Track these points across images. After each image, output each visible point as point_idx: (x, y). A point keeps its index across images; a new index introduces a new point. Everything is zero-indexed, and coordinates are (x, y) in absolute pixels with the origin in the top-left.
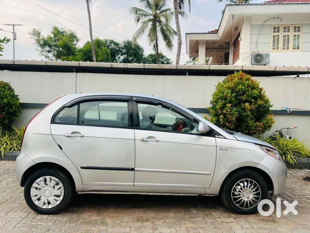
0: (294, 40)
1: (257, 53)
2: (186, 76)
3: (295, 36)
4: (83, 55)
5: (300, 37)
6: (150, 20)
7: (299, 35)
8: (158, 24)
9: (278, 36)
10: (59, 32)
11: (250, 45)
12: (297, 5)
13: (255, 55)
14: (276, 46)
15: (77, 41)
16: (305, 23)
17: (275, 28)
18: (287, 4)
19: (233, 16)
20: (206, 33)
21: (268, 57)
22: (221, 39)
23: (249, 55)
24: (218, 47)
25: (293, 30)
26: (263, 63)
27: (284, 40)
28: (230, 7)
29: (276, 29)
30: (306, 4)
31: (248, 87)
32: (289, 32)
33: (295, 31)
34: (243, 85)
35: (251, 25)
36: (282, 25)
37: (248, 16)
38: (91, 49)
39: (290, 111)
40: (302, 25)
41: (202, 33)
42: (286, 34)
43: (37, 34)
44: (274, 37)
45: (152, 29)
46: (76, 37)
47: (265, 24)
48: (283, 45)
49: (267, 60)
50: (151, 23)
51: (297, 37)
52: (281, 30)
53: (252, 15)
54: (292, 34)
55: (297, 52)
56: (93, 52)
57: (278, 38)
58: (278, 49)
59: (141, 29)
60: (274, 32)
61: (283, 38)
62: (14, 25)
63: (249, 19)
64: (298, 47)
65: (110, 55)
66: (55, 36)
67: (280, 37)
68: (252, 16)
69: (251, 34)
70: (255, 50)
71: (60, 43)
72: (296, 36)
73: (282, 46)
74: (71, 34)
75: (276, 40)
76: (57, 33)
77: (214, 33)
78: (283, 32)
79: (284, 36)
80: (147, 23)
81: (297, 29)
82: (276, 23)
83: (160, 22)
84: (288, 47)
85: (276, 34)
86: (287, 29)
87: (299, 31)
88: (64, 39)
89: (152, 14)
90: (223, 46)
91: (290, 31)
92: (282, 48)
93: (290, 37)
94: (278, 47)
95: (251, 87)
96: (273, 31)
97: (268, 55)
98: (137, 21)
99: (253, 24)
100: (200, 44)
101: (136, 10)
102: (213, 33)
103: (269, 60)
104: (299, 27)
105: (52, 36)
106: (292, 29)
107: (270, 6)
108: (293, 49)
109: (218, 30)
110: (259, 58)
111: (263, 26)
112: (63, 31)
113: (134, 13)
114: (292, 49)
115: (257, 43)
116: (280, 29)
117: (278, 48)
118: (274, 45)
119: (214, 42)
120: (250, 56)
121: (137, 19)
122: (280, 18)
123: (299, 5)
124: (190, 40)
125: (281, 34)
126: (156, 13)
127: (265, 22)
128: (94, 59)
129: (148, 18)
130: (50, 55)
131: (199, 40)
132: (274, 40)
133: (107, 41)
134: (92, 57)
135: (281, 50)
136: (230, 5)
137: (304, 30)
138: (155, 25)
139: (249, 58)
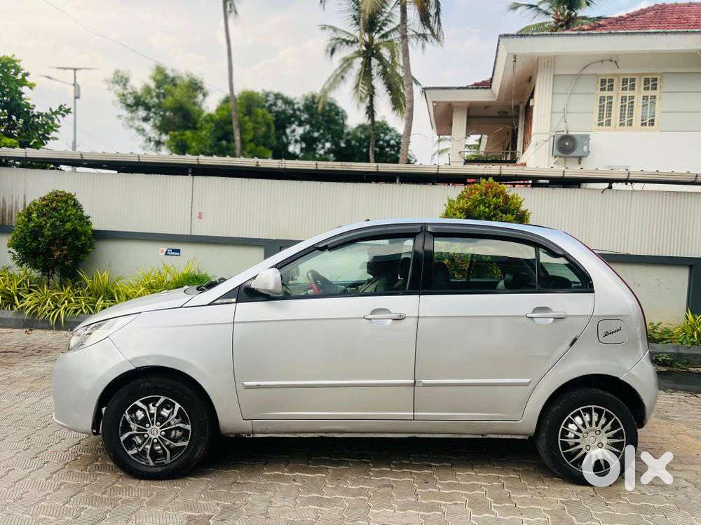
0: (643, 106)
1: (565, 133)
3: (645, 98)
4: (213, 129)
5: (657, 102)
6: (359, 54)
7: (654, 97)
8: (374, 62)
9: (611, 97)
10: (166, 76)
11: (551, 116)
12: (647, 36)
13: (559, 137)
14: (605, 119)
15: (205, 95)
16: (667, 71)
17: (603, 82)
19: (515, 58)
21: (586, 142)
22: (498, 100)
23: (548, 136)
24: (496, 114)
25: (643, 87)
26: (576, 153)
27: (622, 106)
28: (507, 40)
29: (607, 84)
30: (666, 33)
31: (495, 209)
32: (633, 89)
33: (647, 89)
34: (487, 205)
35: (554, 75)
36: (618, 75)
37: (548, 57)
38: (230, 116)
40: (662, 74)
41: (459, 88)
42: (628, 93)
43: (122, 80)
44: (601, 100)
45: (361, 73)
46: (201, 88)
47: (585, 72)
48: (621, 117)
49: (585, 149)
50: (361, 60)
51: (649, 101)
52: (618, 85)
53: (554, 54)
54: (639, 94)
55: (648, 132)
56: (235, 124)
57: (611, 103)
58: (609, 125)
59: (338, 72)
60: (601, 90)
61: (620, 101)
62: (75, 70)
63: (551, 61)
64: (653, 120)
65: (273, 126)
66: (158, 87)
67: (614, 100)
68: (555, 57)
69: (553, 94)
70: (562, 127)
71: (168, 101)
72: (647, 99)
73: (619, 118)
74: (190, 82)
75: (605, 108)
76: (164, 80)
77: (485, 88)
78: (620, 89)
79: (624, 99)
80: (352, 60)
81: (651, 83)
82: (607, 71)
83: (380, 58)
84: (631, 121)
85: (606, 94)
86: (629, 83)
87: (655, 88)
88: (178, 93)
89: (362, 40)
90: (506, 112)
91: (636, 88)
92: (618, 122)
93: (635, 100)
94: (610, 121)
95: (501, 210)
96: (599, 87)
97: (587, 138)
98: (329, 54)
99: (558, 72)
100: (455, 110)
102: (481, 88)
103: (588, 148)
104: (655, 80)
105: (152, 85)
106: (639, 84)
108: (642, 124)
109: (492, 79)
110: (567, 144)
111: (578, 76)
112: (176, 75)
114: (640, 124)
115: (565, 112)
116: (615, 83)
117: (609, 123)
118: (600, 118)
119: (487, 106)
120: (550, 138)
121: (330, 49)
122: (615, 62)
124: (434, 102)
125: (617, 94)
126: (372, 39)
127: (582, 70)
128: (237, 138)
129: (355, 48)
130: (148, 127)
131: (454, 102)
132: (602, 107)
133: (268, 95)
134: (232, 133)
135: (615, 126)
136: (507, 36)
137: (665, 85)
138: (367, 64)
139: (548, 144)
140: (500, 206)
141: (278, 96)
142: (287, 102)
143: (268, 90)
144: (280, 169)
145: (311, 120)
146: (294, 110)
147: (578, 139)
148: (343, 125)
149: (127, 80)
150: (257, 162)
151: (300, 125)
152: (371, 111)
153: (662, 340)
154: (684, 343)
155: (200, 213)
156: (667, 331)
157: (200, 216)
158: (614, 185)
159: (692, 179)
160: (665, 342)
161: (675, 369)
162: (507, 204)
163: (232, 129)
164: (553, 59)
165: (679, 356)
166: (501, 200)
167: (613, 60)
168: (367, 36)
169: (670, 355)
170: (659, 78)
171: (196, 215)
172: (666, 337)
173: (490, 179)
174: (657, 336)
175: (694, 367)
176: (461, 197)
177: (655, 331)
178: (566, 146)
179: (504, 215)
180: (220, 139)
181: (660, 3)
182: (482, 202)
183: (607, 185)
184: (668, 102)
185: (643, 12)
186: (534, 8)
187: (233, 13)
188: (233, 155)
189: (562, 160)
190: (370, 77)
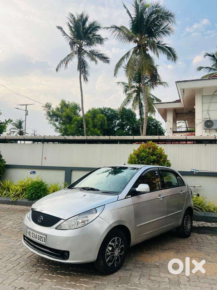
1: (209, 119)
2: (117, 144)
4: (77, 124)
6: (134, 91)
10: (65, 104)
11: (202, 113)
13: (205, 121)
15: (80, 111)
19: (183, 90)
20: (171, 103)
22: (184, 106)
23: (201, 121)
24: (188, 112)
26: (214, 127)
28: (179, 83)
35: (202, 96)
37: (199, 89)
39: (196, 172)
41: (167, 103)
45: (135, 99)
46: (78, 108)
50: (136, 94)
53: (202, 88)
59: (127, 99)
62: (26, 105)
63: (200, 91)
65: (106, 121)
66: (62, 108)
69: (202, 103)
70: (207, 117)
71: (64, 114)
77: (179, 102)
80: (132, 94)
88: (68, 110)
89: (136, 86)
90: (192, 111)
100: (168, 112)
102: (177, 102)
105: (60, 107)
107: (214, 80)
109: (180, 99)
110: (209, 124)
111: (213, 96)
115: (208, 110)
119: (182, 109)
121: (125, 91)
124: (158, 109)
126: (140, 85)
127: (214, 93)
128: (85, 126)
129: (133, 90)
130: (57, 123)
133: (105, 109)
134: (83, 125)
136: (178, 82)
138: (138, 95)
139: (201, 124)
140: (150, 153)
141: (109, 109)
142: (112, 111)
143: (105, 107)
144: (73, 140)
145: (122, 117)
146: (115, 114)
147: (213, 121)
148: (135, 119)
149: (50, 106)
150: (65, 137)
151: (117, 120)
155: (45, 157)
157: (45, 158)
163: (83, 123)
164: (201, 90)
166: (151, 150)
168: (138, 84)
173: (151, 141)
179: (151, 157)
189: (208, 131)
190: (140, 100)
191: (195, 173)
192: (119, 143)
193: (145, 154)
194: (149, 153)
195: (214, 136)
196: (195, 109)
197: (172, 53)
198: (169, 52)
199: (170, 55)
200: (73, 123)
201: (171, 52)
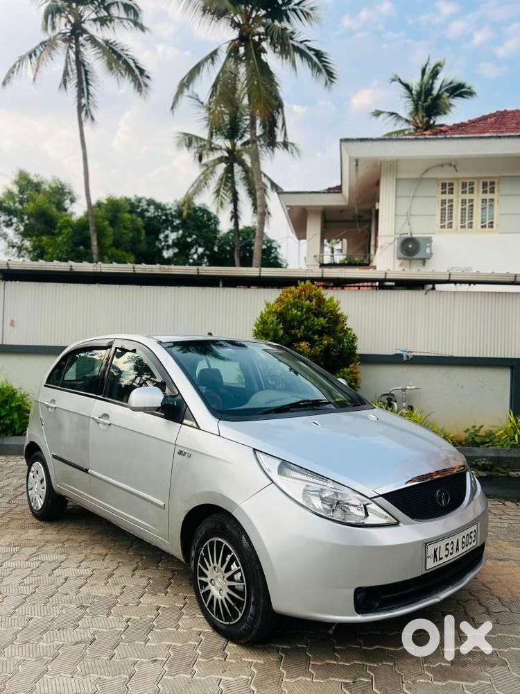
0: (482, 209)
1: (409, 236)
2: (218, 288)
3: (484, 201)
4: (70, 234)
5: (496, 204)
6: (221, 160)
7: (492, 200)
8: (237, 168)
9: (451, 201)
10: (30, 182)
11: (395, 219)
13: (402, 239)
14: (447, 222)
15: (72, 200)
16: (504, 175)
17: (444, 186)
18: (462, 138)
19: (357, 161)
20: (320, 192)
21: (428, 244)
22: (349, 203)
23: (393, 239)
25: (481, 190)
26: (420, 255)
27: (462, 209)
28: (348, 144)
29: (447, 187)
30: (500, 137)
32: (472, 192)
33: (485, 192)
35: (397, 180)
36: (458, 179)
37: (390, 162)
39: (408, 357)
40: (500, 178)
41: (311, 193)
42: (468, 196)
44: (442, 203)
45: (222, 178)
46: (69, 193)
47: (428, 175)
48: (462, 220)
49: (428, 250)
50: (223, 165)
51: (488, 204)
52: (457, 188)
53: (396, 159)
54: (478, 197)
55: (488, 234)
57: (451, 206)
58: (451, 227)
59: (202, 178)
60: (442, 193)
61: (460, 204)
63: (393, 165)
64: (492, 223)
65: (143, 232)
66: (22, 192)
67: (454, 204)
68: (397, 161)
69: (396, 197)
70: (406, 230)
71: (30, 207)
72: (486, 202)
73: (459, 222)
74: (57, 187)
75: (446, 212)
76: (26, 184)
77: (336, 193)
78: (460, 193)
79: (464, 202)
80: (214, 166)
81: (489, 186)
82: (447, 174)
83: (242, 163)
84: (471, 223)
85: (447, 197)
86: (468, 186)
87: (492, 191)
88: (40, 198)
89: (224, 147)
91: (475, 191)
92: (460, 225)
93: (475, 203)
94: (451, 223)
96: (441, 191)
97: (429, 240)
98: (197, 160)
99: (401, 176)
100: (309, 213)
101: (190, 140)
102: (333, 192)
103: (431, 250)
104: (493, 183)
105: (15, 190)
106: (478, 187)
108: (482, 227)
109: (341, 185)
110: (410, 246)
111: (420, 181)
112: (40, 180)
113: (186, 146)
114: (480, 227)
115: (409, 215)
116: (455, 187)
117: (450, 225)
118: (442, 220)
119: (341, 210)
120: (394, 241)
121: (197, 155)
122: (455, 166)
123: (485, 140)
124: (287, 206)
125: (457, 197)
126: (234, 145)
127: (423, 174)
128: (95, 243)
129: (218, 154)
130: (10, 232)
131: (307, 206)
132: (443, 210)
133: (139, 201)
134: (89, 238)
135: (457, 229)
136: (347, 140)
137: (502, 189)
138: (230, 170)
139: (392, 246)
140: (312, 309)
141: (151, 202)
142: (158, 207)
143: (140, 196)
144: (95, 273)
145: (184, 225)
146: (166, 215)
147: (419, 240)
148: (216, 231)
150: (71, 266)
151: (172, 231)
152: (235, 216)
153: (483, 443)
154: (505, 446)
155: (12, 321)
156: (490, 434)
157: (12, 324)
158: (438, 287)
159: (512, 279)
160: (486, 445)
161: (494, 473)
162: (320, 307)
163: (90, 234)
164: (395, 164)
165: (498, 461)
166: (314, 302)
167: (451, 164)
168: (229, 143)
169: (491, 459)
170: (496, 181)
171: (8, 322)
172: (488, 440)
173: (308, 282)
174: (478, 440)
175: (514, 471)
176: (280, 300)
177: (478, 434)
178: (410, 248)
179: (316, 319)
180: (77, 245)
181: (502, 109)
182: (296, 305)
183: (430, 286)
184: (506, 204)
185: (484, 118)
186: (394, 116)
187: (89, 119)
188: (91, 261)
189: (407, 262)
190: (233, 183)
191: (405, 359)
192: (221, 285)
193: (299, 313)
194: (309, 310)
195: (448, 274)
196: (377, 211)
197: (324, 66)
198: (316, 63)
199: (319, 70)
200: (60, 233)
201: (322, 61)
